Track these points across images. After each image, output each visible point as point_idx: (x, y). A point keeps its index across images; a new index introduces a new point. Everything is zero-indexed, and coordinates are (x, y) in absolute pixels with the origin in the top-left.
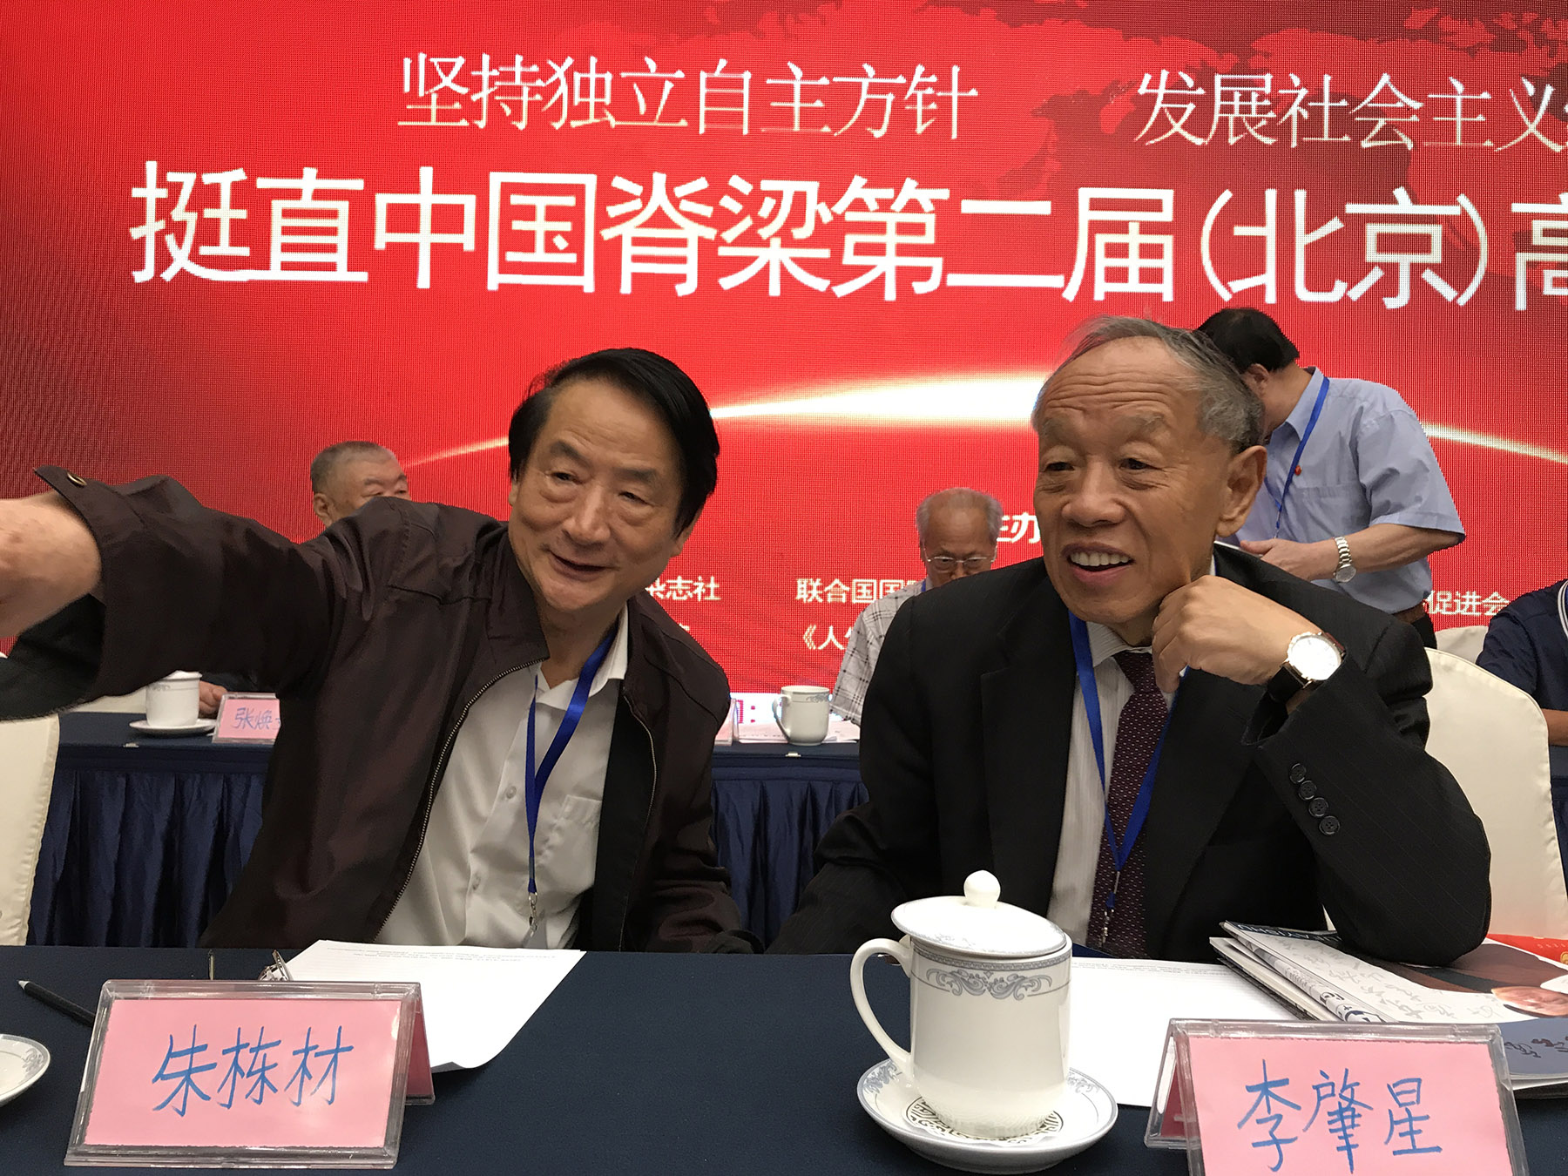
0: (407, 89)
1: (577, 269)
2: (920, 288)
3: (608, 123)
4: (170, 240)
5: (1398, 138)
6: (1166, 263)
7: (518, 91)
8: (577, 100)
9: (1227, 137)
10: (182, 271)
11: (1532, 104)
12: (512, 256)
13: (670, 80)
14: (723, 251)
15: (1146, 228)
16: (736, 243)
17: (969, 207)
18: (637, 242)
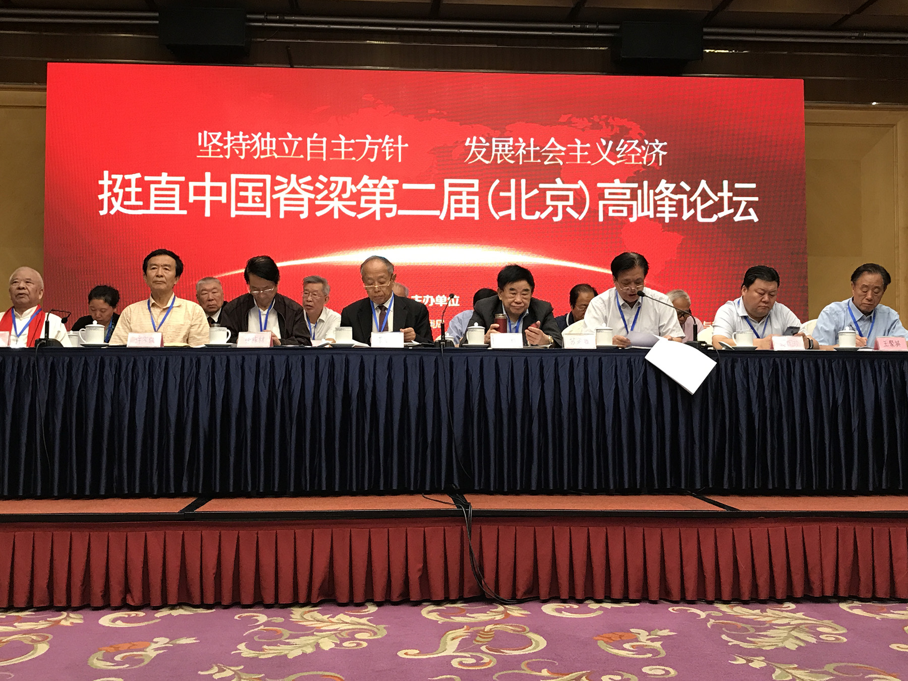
0: (200, 144)
1: (264, 209)
2: (388, 215)
3: (274, 156)
4: (113, 199)
5: (557, 161)
6: (476, 206)
7: (241, 145)
8: (263, 148)
9: (497, 161)
10: (118, 211)
11: (604, 148)
12: (240, 205)
13: (297, 141)
14: (317, 203)
15: (469, 194)
16: (323, 199)
17: (406, 186)
18: (286, 199)
